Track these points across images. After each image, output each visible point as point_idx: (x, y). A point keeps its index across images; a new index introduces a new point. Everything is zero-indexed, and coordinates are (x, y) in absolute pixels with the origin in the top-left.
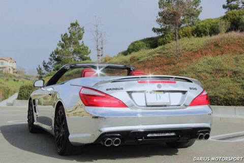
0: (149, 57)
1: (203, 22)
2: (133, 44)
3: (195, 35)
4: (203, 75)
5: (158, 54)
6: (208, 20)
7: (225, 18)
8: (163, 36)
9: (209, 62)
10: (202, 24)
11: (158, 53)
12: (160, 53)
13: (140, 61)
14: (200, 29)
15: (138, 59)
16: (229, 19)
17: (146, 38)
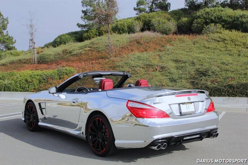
0: (81, 51)
1: (120, 21)
2: (60, 37)
3: (117, 32)
4: (138, 70)
5: (89, 49)
6: (124, 19)
7: (138, 19)
8: (87, 31)
9: (139, 58)
10: (120, 23)
11: (88, 47)
12: (90, 47)
13: (72, 54)
14: (119, 27)
15: (70, 52)
16: (142, 20)
17: (70, 32)
